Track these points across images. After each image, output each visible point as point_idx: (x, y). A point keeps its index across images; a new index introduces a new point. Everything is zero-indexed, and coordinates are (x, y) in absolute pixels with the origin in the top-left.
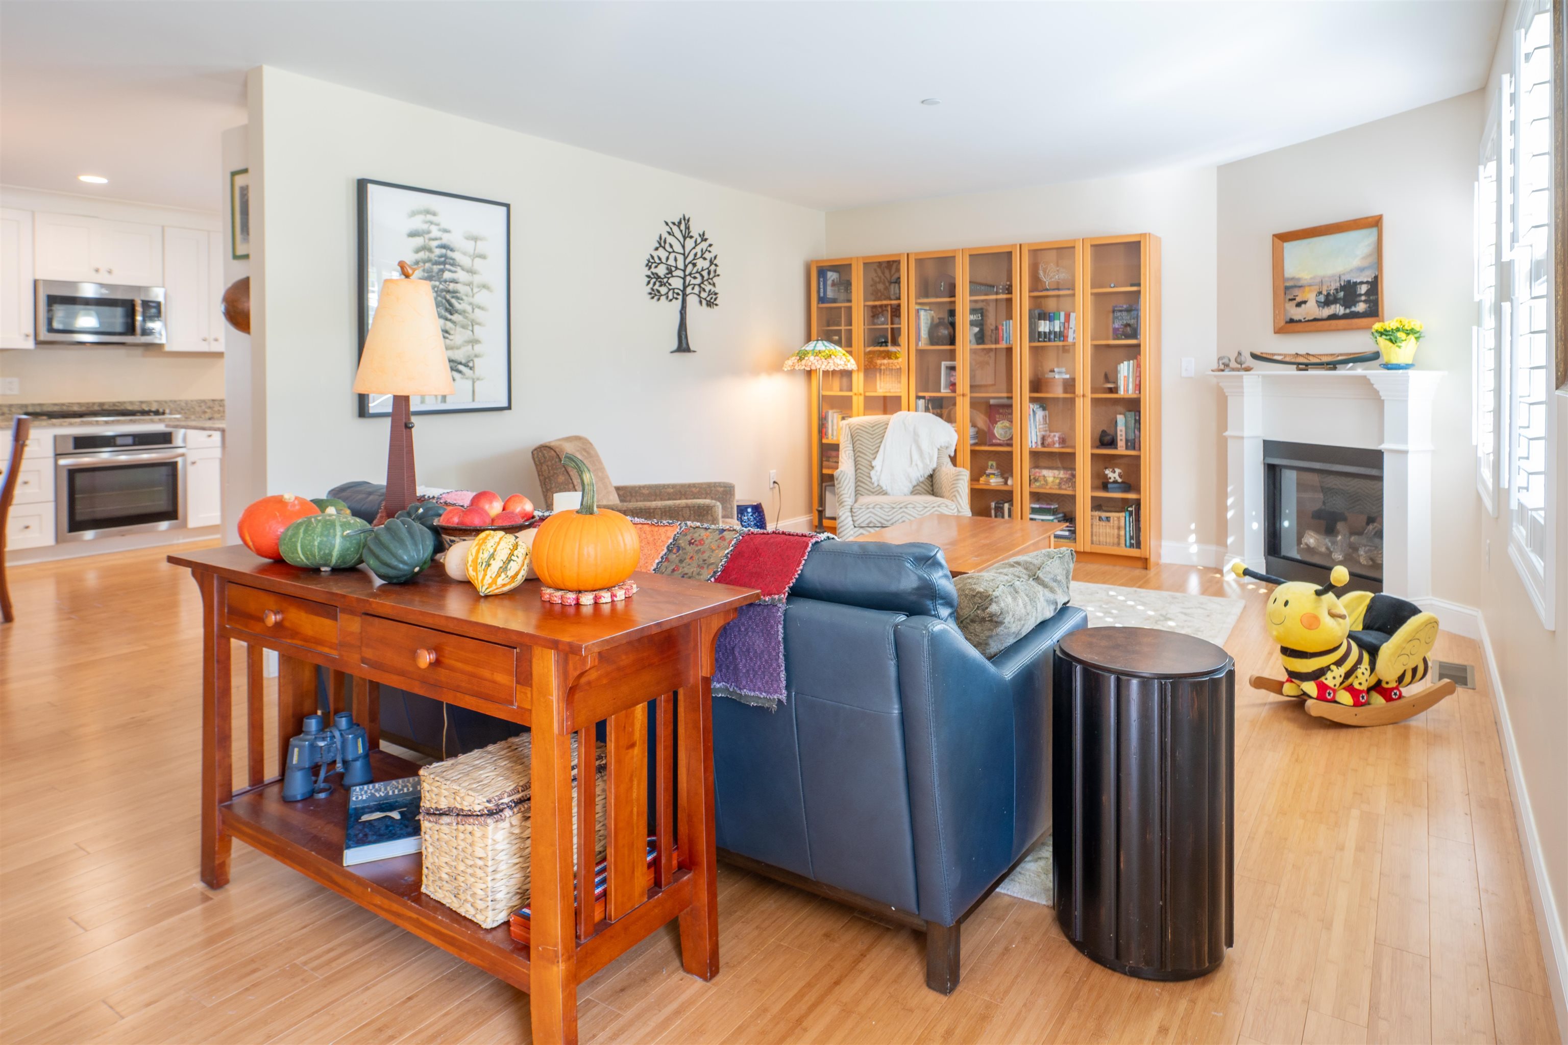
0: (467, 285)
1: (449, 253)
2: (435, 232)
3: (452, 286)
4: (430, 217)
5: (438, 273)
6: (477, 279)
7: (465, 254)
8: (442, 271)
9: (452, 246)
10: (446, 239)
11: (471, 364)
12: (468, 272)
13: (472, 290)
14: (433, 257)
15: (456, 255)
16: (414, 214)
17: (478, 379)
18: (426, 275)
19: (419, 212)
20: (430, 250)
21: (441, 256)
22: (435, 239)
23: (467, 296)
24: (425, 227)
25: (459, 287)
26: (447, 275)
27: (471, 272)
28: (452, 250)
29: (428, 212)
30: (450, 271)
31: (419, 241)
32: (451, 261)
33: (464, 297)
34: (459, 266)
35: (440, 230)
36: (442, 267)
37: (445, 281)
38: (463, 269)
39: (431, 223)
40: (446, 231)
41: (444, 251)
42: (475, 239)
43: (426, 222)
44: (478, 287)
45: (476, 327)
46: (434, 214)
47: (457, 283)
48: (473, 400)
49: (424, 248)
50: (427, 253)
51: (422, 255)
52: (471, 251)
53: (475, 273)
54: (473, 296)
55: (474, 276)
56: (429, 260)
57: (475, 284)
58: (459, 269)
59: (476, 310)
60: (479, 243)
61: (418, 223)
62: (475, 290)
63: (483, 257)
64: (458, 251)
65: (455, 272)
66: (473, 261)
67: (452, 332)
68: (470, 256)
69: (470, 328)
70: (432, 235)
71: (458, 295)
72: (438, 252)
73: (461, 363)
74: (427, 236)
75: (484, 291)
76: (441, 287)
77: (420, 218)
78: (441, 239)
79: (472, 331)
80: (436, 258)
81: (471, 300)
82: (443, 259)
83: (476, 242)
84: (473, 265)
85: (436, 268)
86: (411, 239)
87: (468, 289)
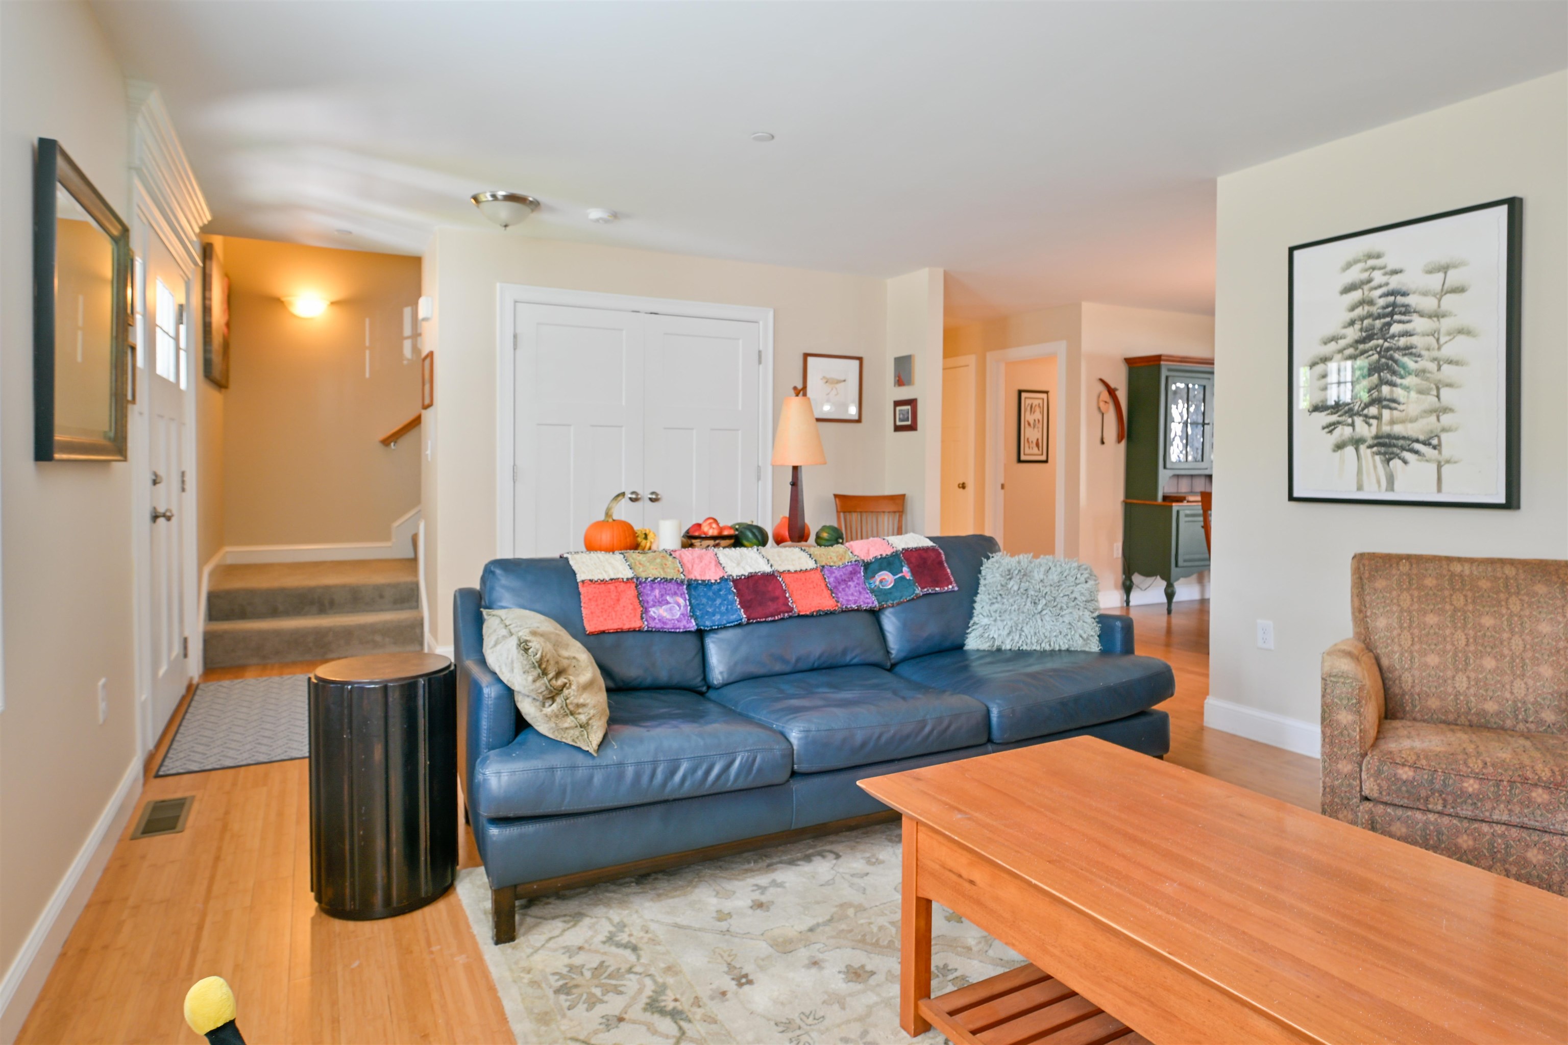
0: (1428, 335)
1: (1400, 300)
2: (1378, 277)
3: (1403, 342)
4: (1371, 262)
5: (1381, 329)
6: (1446, 324)
7: (1425, 294)
8: (1389, 325)
9: (1404, 289)
10: (1395, 282)
11: (1435, 442)
12: (1430, 317)
13: (1438, 340)
14: (1374, 310)
15: (1411, 300)
16: (1349, 265)
17: (1448, 462)
18: (1364, 334)
19: (1356, 261)
20: (1371, 303)
21: (1387, 306)
22: (1380, 286)
23: (1428, 349)
24: (1365, 276)
25: (1414, 340)
26: (1395, 328)
27: (1437, 315)
28: (1404, 294)
29: (1370, 256)
30: (1400, 322)
31: (1356, 295)
32: (1403, 309)
33: (1423, 353)
34: (1415, 312)
35: (1385, 274)
36: (1388, 319)
37: (1393, 337)
38: (1422, 316)
39: (1374, 268)
40: (1395, 272)
41: (1391, 299)
42: (1444, 269)
43: (1366, 270)
44: (1449, 334)
45: (1444, 392)
46: (1378, 256)
47: (1411, 335)
48: (1439, 490)
49: (1362, 303)
50: (1366, 308)
51: (1359, 311)
52: (1438, 287)
53: (1443, 316)
54: (1439, 349)
55: (1442, 320)
56: (1370, 315)
57: (1443, 331)
58: (1415, 317)
59: (1445, 367)
60: (1451, 273)
61: (1355, 274)
62: (1443, 340)
63: (1459, 290)
64: (1414, 293)
65: (1409, 322)
66: (1439, 300)
67: (1402, 400)
68: (1435, 295)
69: (1435, 392)
70: (1374, 284)
71: (1414, 350)
72: (1382, 302)
73: (1417, 441)
74: (1366, 287)
75: (1461, 338)
76: (1386, 345)
77: (1360, 266)
78: (1387, 284)
79: (1438, 396)
80: (1380, 311)
81: (1435, 354)
82: (1390, 309)
83: (1446, 273)
84: (1439, 306)
85: (1378, 323)
86: (1344, 296)
87: (1431, 340)
